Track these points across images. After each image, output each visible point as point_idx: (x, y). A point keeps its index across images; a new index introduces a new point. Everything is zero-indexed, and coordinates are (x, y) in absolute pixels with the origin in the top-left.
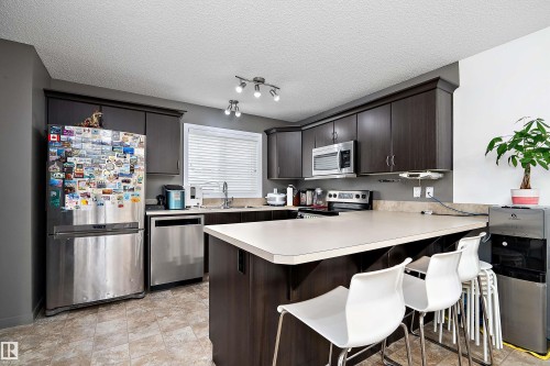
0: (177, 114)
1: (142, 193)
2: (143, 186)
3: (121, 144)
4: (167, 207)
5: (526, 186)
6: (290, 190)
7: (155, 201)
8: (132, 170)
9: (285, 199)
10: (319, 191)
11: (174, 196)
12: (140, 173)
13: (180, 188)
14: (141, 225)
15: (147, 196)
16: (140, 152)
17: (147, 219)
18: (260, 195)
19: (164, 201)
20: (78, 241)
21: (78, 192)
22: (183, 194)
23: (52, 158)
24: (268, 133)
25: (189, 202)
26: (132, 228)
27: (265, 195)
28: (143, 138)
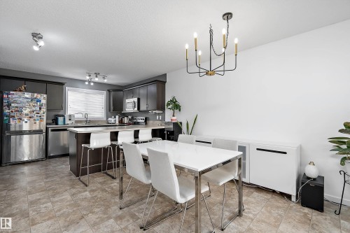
0: (62, 84)
1: (45, 118)
2: (45, 115)
3: (35, 98)
4: (57, 124)
5: (173, 116)
6: (117, 117)
7: (51, 121)
8: (40, 109)
9: (115, 121)
10: (130, 117)
11: (60, 119)
12: (44, 109)
13: (63, 116)
14: (44, 131)
15: (47, 119)
16: (44, 102)
17: (47, 129)
18: (105, 119)
19: (55, 121)
20: (13, 137)
21: (16, 118)
22: (64, 119)
23: (4, 104)
24: (109, 91)
25: (67, 122)
26: (39, 132)
27: (107, 119)
28: (45, 96)
